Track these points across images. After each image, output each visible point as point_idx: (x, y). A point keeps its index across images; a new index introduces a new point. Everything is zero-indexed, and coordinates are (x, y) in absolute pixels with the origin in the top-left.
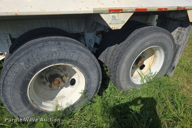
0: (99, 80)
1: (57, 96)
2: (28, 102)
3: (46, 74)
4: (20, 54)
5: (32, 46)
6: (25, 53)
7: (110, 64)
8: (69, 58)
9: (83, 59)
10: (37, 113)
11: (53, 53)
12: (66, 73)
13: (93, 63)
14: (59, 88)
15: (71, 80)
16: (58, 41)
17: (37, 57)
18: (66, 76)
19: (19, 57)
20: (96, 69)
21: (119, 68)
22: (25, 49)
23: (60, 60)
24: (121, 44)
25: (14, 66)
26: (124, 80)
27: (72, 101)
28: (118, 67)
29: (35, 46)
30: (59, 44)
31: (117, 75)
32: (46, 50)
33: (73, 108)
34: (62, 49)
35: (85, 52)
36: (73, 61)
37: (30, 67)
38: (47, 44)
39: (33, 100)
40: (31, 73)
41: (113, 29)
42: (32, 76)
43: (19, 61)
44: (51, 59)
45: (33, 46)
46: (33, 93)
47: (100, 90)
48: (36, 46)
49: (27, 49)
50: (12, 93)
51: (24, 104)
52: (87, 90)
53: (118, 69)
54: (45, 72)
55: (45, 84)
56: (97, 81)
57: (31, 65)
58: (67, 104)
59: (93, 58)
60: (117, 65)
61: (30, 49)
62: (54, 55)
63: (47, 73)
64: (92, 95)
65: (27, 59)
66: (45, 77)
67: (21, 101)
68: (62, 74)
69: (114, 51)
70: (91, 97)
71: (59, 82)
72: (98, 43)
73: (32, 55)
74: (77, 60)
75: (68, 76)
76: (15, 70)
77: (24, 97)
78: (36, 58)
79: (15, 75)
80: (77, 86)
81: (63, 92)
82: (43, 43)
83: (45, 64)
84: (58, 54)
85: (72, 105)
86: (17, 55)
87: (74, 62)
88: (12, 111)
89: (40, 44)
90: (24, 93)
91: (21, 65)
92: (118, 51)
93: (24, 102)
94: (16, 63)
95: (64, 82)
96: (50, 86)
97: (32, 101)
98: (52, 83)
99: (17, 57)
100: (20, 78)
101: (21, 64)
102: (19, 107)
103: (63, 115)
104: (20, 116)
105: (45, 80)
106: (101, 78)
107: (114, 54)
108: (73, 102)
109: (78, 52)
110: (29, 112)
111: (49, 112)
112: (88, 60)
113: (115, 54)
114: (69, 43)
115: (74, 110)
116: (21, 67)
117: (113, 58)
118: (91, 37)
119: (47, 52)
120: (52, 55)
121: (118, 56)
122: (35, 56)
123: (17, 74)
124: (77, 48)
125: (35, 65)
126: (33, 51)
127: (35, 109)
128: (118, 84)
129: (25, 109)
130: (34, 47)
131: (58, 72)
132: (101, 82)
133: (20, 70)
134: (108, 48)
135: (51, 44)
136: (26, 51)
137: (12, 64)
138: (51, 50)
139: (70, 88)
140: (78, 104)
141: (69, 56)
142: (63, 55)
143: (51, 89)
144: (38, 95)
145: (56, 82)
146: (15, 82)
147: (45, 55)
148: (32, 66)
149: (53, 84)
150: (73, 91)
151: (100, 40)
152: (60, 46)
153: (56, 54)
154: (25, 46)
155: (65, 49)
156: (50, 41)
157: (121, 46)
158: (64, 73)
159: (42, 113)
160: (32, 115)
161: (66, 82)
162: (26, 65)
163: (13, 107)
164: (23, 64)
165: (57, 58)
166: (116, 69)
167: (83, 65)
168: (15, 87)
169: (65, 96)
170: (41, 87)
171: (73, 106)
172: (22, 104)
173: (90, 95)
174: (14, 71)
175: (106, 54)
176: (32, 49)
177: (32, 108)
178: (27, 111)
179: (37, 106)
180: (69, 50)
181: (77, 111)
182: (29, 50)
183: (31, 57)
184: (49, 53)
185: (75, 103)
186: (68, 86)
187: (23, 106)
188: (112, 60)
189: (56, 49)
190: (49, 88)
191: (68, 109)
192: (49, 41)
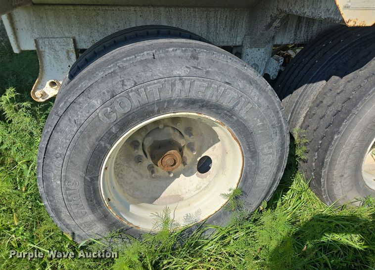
0: (278, 169)
1: (163, 194)
2: (99, 203)
3: (146, 139)
4: (94, 75)
5: (125, 57)
6: (106, 73)
7: (309, 128)
8: (214, 98)
9: (250, 106)
10: (117, 232)
11: (177, 82)
12: (190, 139)
13: (273, 119)
14: (172, 175)
15: (200, 158)
16: (192, 48)
17: (133, 89)
18: (191, 147)
19: (89, 85)
20: (278, 137)
21: (340, 140)
22: (106, 63)
23: (190, 103)
24: (351, 75)
25: (77, 106)
26: (345, 176)
27: (198, 212)
28: (337, 139)
29: (133, 57)
30: (194, 57)
31: (328, 160)
32: (159, 70)
33: (201, 231)
34: (199, 72)
35: (257, 86)
36: (224, 109)
37: (115, 114)
38: (163, 55)
39: (110, 198)
40: (114, 130)
41: (351, 24)
42: (116, 137)
43: (89, 96)
44: (169, 95)
45: (128, 58)
46: (111, 182)
47: (275, 192)
48: (136, 57)
49: (113, 63)
50: (66, 176)
51: (89, 204)
52: (243, 190)
53: (335, 143)
54: (144, 134)
55: (140, 161)
56: (274, 170)
57: (117, 107)
58: (188, 217)
59: (276, 104)
60: (333, 134)
61: (120, 63)
62: (178, 87)
63: (148, 135)
64: (254, 206)
65: (108, 92)
66: (141, 144)
67: (83, 197)
68: (182, 142)
69: (325, 94)
70: (251, 210)
71: (175, 161)
72: (271, 76)
73: (123, 81)
74: (234, 106)
75: (195, 149)
76: (78, 116)
77: (91, 188)
78: (132, 91)
79: (75, 129)
80: (216, 176)
81: (179, 185)
82: (154, 51)
83: (150, 109)
84: (187, 86)
85: (199, 221)
86: (85, 79)
87: (226, 112)
88: (60, 219)
89: (145, 53)
90: (91, 179)
91: (93, 106)
92: (338, 94)
93: (89, 200)
94: (81, 99)
95: (184, 163)
96: (151, 169)
97: (109, 200)
98: (158, 160)
99: (84, 84)
100: (87, 139)
101: (94, 101)
102: (77, 212)
103: (175, 245)
104: (77, 232)
105: (141, 153)
106: (285, 164)
107: (325, 102)
108: (203, 217)
109: (241, 83)
110: (98, 225)
111: (143, 231)
112: (262, 109)
113: (330, 103)
114: (221, 58)
115: (202, 236)
116: (92, 111)
117: (319, 112)
118: (258, 58)
119: (162, 76)
120: (173, 85)
121: (339, 109)
122: (129, 84)
123: (81, 129)
124: (239, 71)
125: (127, 110)
126: (126, 72)
127: (113, 221)
128: (324, 183)
129: (91, 217)
130: (130, 60)
131: (173, 137)
132: (283, 173)
133: (90, 119)
134: (304, 87)
135: (173, 54)
136: (110, 68)
137: (71, 100)
138: (172, 71)
139: (196, 178)
140: (214, 221)
141: (215, 93)
142: (199, 89)
143: (153, 175)
144: (121, 185)
145: (167, 160)
146: (75, 147)
147: (154, 84)
148: (120, 112)
149: (159, 163)
150: (203, 187)
151: (279, 68)
152: (195, 62)
153: (183, 83)
154: (108, 57)
155: (207, 72)
156: (172, 46)
157: (349, 82)
158: (186, 140)
159: (127, 232)
160: (103, 234)
161: (189, 161)
162: (104, 107)
163: (63, 209)
164: (97, 102)
165: (183, 96)
166: (330, 143)
167: (245, 120)
168: (72, 162)
169: (181, 197)
170: (131, 167)
171: (200, 226)
172: (84, 203)
173: (249, 205)
174: (76, 119)
175: (297, 101)
176: (125, 65)
177: (105, 217)
178: (93, 224)
179: (118, 213)
180: (217, 77)
181: (212, 240)
182: (117, 68)
183: (120, 86)
184: (165, 81)
185: (207, 219)
186: (192, 173)
187: (87, 210)
188: (316, 118)
189: (186, 69)
190: (148, 173)
191: (188, 230)
192: (168, 48)
